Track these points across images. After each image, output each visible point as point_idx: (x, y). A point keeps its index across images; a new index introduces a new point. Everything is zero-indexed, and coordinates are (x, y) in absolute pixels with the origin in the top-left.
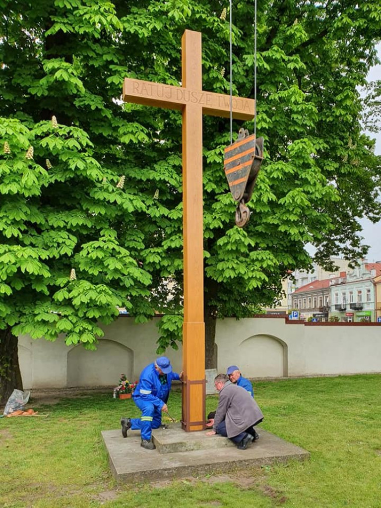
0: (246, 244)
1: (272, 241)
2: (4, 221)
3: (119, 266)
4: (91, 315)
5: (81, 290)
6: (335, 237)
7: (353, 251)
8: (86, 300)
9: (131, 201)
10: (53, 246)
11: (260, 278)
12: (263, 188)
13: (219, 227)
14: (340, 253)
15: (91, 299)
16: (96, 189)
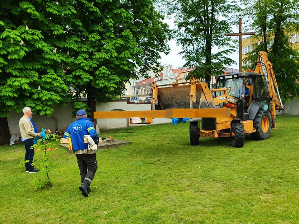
0: (107, 73)
1: (118, 70)
2: (11, 68)
3: (58, 85)
4: (49, 103)
5: (45, 94)
6: (149, 62)
7: (157, 69)
8: (47, 98)
9: (59, 57)
10: (30, 77)
11: (114, 87)
12: (112, 51)
13: (96, 66)
14: (151, 69)
15: (49, 98)
16: (45, 53)
